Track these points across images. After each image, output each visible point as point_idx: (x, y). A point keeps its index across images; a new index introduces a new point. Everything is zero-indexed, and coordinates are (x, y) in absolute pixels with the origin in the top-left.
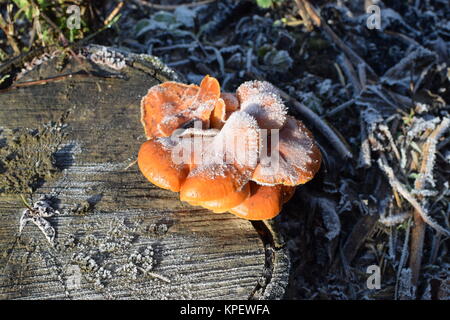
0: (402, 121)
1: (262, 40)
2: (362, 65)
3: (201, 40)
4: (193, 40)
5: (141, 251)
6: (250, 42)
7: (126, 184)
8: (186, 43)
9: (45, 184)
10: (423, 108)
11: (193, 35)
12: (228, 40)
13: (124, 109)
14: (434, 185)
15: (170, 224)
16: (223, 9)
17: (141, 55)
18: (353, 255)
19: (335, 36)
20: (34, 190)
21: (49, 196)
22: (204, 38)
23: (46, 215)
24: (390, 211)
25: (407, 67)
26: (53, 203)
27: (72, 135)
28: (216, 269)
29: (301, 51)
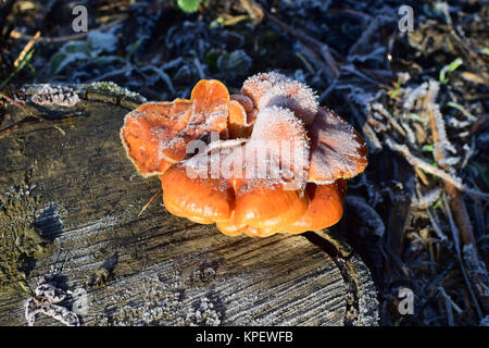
0: (388, 97)
1: (205, 46)
2: (325, 48)
3: (132, 62)
4: (124, 64)
5: (197, 306)
6: (192, 52)
7: (140, 235)
8: (117, 69)
9: (38, 264)
10: (406, 77)
11: (121, 59)
12: (164, 55)
13: (99, 150)
14: (454, 151)
15: (215, 265)
16: (145, 23)
17: (93, 84)
18: (400, 250)
19: (284, 25)
20: (27, 275)
21: (49, 275)
22: (136, 60)
23: (57, 300)
24: (419, 193)
25: (373, 40)
26: (59, 283)
27: (47, 196)
28: (293, 301)
29: (256, 47)
